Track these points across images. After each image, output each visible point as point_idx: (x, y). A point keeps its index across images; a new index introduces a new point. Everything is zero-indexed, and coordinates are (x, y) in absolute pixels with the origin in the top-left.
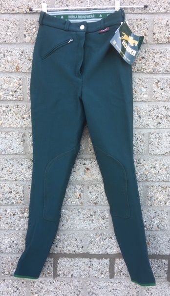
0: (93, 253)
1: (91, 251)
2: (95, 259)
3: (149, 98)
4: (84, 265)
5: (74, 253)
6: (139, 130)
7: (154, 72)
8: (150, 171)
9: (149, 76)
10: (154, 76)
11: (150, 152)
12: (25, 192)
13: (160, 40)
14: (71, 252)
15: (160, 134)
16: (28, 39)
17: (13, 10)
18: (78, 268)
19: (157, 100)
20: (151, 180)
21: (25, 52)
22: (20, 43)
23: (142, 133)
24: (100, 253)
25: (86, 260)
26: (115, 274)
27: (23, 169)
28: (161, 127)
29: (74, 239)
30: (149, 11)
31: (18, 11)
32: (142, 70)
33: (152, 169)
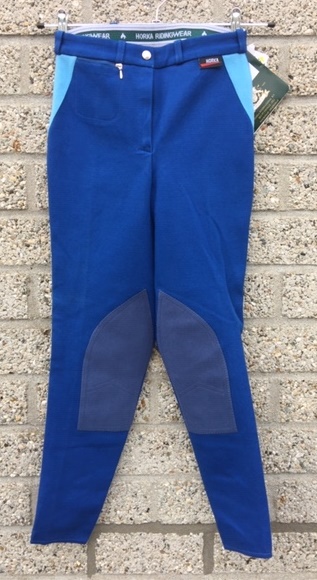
0: (170, 522)
1: (167, 517)
2: (174, 534)
3: (282, 203)
4: (151, 547)
5: (131, 522)
6: (263, 269)
7: (290, 153)
8: (285, 351)
9: (280, 160)
10: (291, 162)
11: (284, 313)
12: (29, 398)
13: (302, 90)
14: (125, 521)
15: (304, 277)
16: (37, 87)
17: (8, 30)
18: (139, 553)
19: (297, 207)
20: (287, 368)
21: (32, 112)
22: (21, 96)
23: (267, 273)
24: (185, 521)
25: (157, 537)
26: (216, 565)
27: (26, 350)
28: (305, 262)
29: (129, 494)
30: (281, 32)
31: (18, 32)
32: (267, 149)
33: (290, 347)
